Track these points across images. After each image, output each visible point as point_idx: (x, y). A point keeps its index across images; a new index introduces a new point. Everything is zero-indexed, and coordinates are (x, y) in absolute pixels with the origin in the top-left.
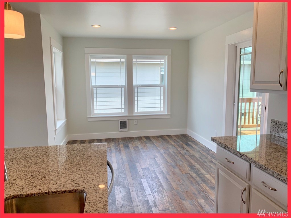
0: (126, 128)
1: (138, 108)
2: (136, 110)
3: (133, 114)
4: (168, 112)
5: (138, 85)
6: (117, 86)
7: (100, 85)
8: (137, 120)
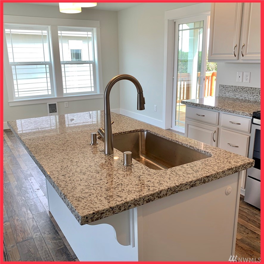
0: (56, 112)
1: (66, 88)
2: (65, 92)
3: (63, 95)
4: (100, 91)
5: (65, 61)
6: (39, 63)
7: (20, 63)
8: (67, 102)
